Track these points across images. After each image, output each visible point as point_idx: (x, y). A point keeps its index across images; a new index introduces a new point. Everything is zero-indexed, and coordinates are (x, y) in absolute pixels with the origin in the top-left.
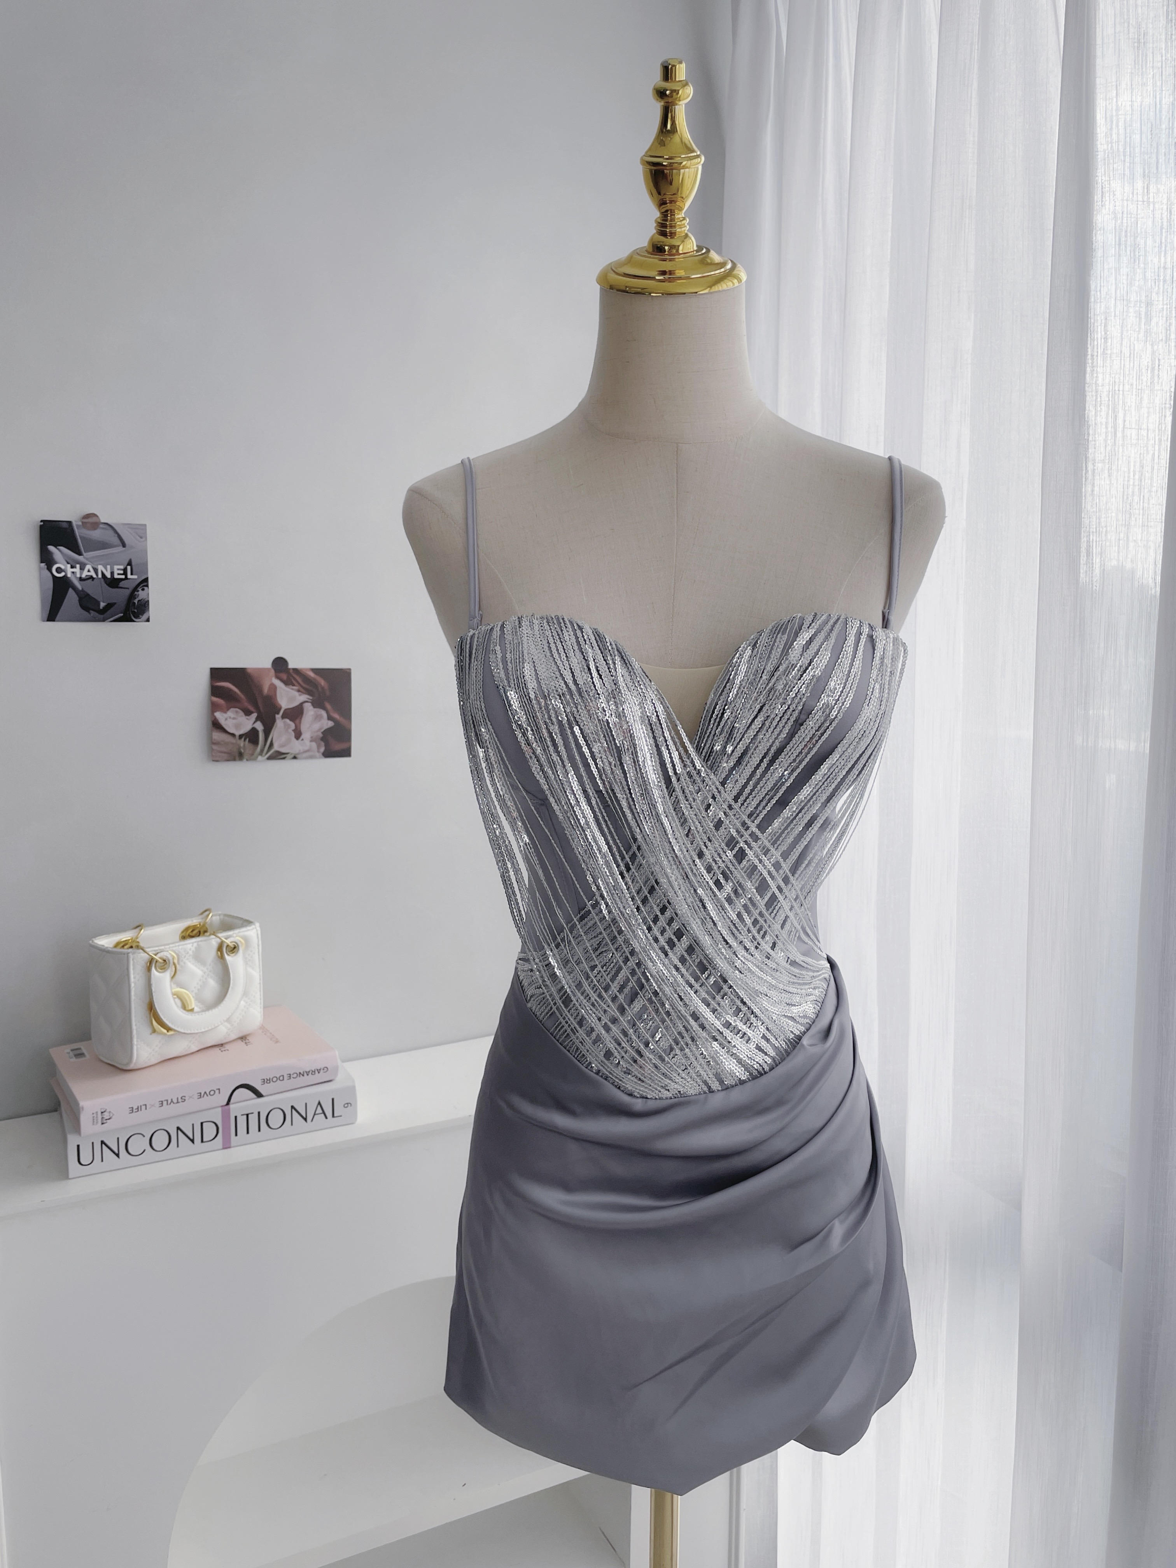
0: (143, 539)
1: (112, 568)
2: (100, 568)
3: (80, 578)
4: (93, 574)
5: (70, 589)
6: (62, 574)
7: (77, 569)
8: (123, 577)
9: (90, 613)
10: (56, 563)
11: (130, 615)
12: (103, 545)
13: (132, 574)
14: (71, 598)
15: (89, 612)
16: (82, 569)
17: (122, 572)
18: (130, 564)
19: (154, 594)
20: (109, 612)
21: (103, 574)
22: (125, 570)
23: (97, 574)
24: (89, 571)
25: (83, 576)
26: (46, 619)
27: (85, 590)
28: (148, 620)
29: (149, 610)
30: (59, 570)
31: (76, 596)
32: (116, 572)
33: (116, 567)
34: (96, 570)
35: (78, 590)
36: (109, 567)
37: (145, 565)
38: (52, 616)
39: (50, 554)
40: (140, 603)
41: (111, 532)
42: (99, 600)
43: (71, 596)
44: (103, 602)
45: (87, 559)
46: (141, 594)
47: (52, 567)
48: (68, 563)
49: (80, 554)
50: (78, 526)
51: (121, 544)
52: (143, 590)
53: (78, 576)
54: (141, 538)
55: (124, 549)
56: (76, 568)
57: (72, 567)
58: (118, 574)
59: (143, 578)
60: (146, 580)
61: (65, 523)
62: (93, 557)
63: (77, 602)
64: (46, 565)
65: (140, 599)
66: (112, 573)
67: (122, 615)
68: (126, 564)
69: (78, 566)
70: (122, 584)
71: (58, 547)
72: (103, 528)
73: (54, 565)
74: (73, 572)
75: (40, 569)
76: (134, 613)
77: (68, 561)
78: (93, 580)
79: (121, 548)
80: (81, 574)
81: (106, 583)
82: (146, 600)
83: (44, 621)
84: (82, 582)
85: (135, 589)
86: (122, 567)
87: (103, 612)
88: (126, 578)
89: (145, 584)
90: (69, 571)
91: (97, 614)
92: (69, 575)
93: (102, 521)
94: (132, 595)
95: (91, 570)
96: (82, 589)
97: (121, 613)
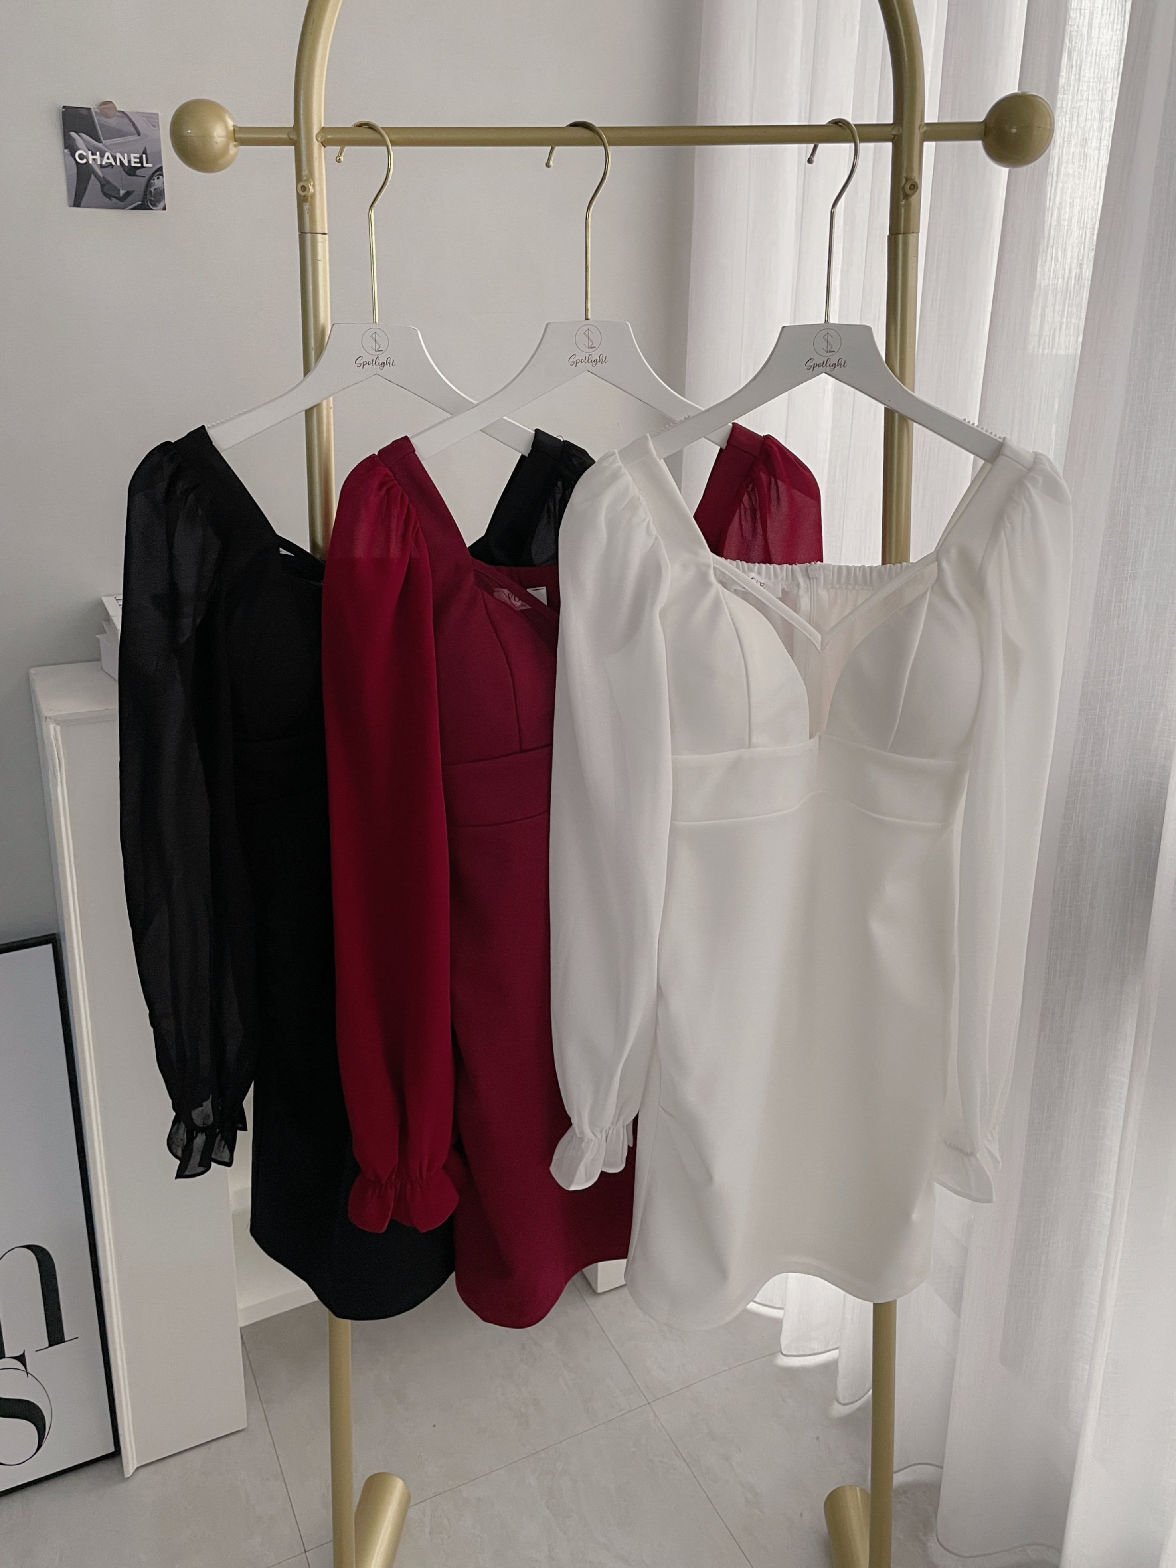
0: (157, 127)
1: (129, 157)
2: (118, 156)
3: (101, 165)
4: (111, 161)
5: (92, 176)
6: (84, 161)
8: (139, 165)
10: (79, 150)
11: (148, 204)
12: (119, 134)
13: (147, 163)
14: (94, 185)
15: (110, 199)
18: (145, 152)
19: (168, 182)
20: (129, 199)
21: (121, 162)
22: (141, 158)
23: (116, 163)
24: (108, 158)
25: (103, 163)
26: (72, 204)
27: (106, 177)
28: (164, 209)
29: (164, 199)
30: (81, 157)
31: (99, 184)
32: (133, 160)
33: (132, 155)
34: (115, 158)
35: (100, 177)
36: (126, 155)
37: (159, 153)
38: (77, 202)
39: (74, 140)
40: (156, 191)
41: (126, 120)
42: (118, 187)
43: (93, 182)
44: (122, 190)
46: (157, 182)
47: (75, 153)
48: (89, 150)
49: (99, 141)
50: (96, 113)
51: (135, 132)
52: (158, 178)
53: (99, 163)
54: (154, 126)
55: (140, 137)
56: (96, 154)
57: (93, 154)
58: (135, 162)
59: (158, 167)
60: (161, 169)
61: (85, 110)
62: (112, 145)
63: (100, 190)
64: (70, 151)
65: (156, 187)
66: (129, 161)
67: (140, 203)
68: (142, 152)
69: (98, 153)
70: (138, 172)
71: (80, 134)
73: (76, 151)
74: (94, 159)
75: (65, 154)
76: (151, 201)
77: (90, 148)
79: (136, 137)
81: (124, 170)
82: (162, 189)
83: (70, 206)
84: (103, 169)
85: (151, 178)
86: (138, 156)
87: (122, 199)
88: (142, 167)
89: (160, 173)
90: (91, 157)
91: (117, 201)
92: (91, 162)
93: (118, 109)
94: (148, 184)
95: (110, 157)
96: (103, 177)
97: (139, 201)
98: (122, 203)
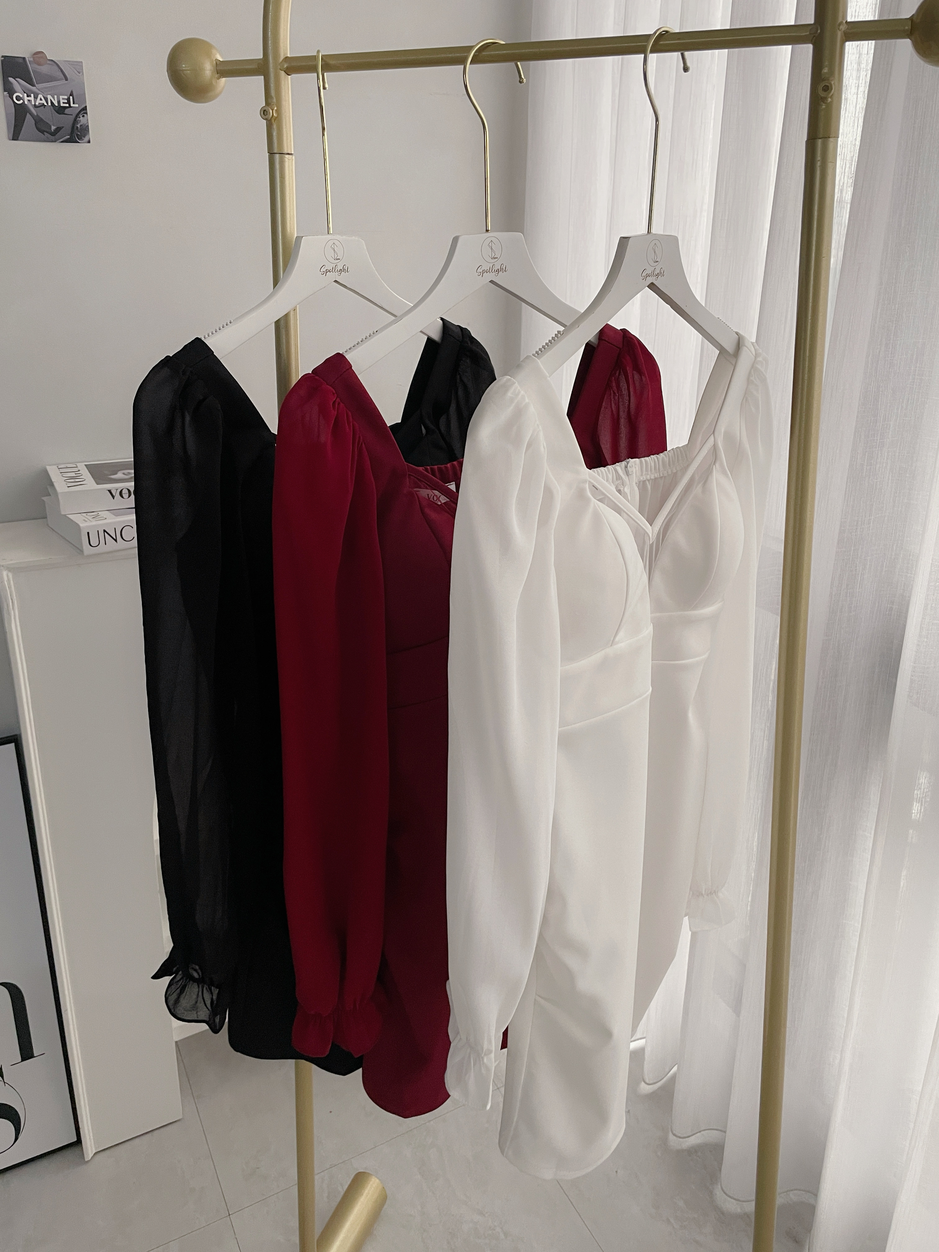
0: (81, 74)
1: (58, 98)
2: (49, 97)
3: (35, 105)
4: (44, 102)
5: (28, 114)
6: (21, 102)
7: (32, 98)
8: (67, 105)
9: (44, 135)
10: (16, 92)
11: (75, 138)
12: (50, 79)
13: (74, 103)
16: (36, 98)
17: (66, 101)
18: (71, 94)
19: (92, 120)
20: (59, 134)
21: (52, 103)
22: (68, 100)
23: (47, 103)
24: (41, 99)
25: (37, 104)
26: (11, 139)
27: (39, 114)
28: (89, 142)
29: (89, 134)
30: (18, 98)
31: (32, 120)
32: (62, 101)
33: (61, 97)
34: (46, 99)
35: (35, 115)
36: (56, 97)
37: (84, 96)
38: (15, 136)
39: (11, 83)
40: (81, 127)
41: (55, 67)
42: (50, 124)
43: (29, 120)
44: (54, 126)
45: (39, 90)
46: (82, 120)
47: (13, 95)
48: (25, 93)
49: (33, 85)
50: (30, 61)
51: (64, 78)
52: (83, 116)
54: (79, 73)
55: (67, 82)
57: (28, 96)
58: (64, 103)
59: (83, 106)
60: (85, 108)
61: (20, 59)
62: (44, 88)
63: (34, 125)
64: (9, 94)
65: (81, 123)
66: (59, 102)
68: (69, 94)
69: (32, 95)
70: (67, 111)
71: (17, 79)
72: (49, 64)
73: (14, 93)
74: (29, 100)
75: (4, 96)
76: (77, 135)
77: (25, 91)
78: (44, 108)
79: (64, 81)
80: (35, 102)
81: (54, 110)
82: (87, 125)
83: (10, 140)
84: (36, 109)
85: (77, 116)
86: (66, 97)
87: (53, 134)
88: (70, 106)
89: (85, 111)
90: (26, 99)
91: (49, 135)
92: (26, 103)
93: (49, 58)
94: (75, 121)
95: (43, 98)
96: (37, 115)
97: (68, 136)
98: (53, 137)
